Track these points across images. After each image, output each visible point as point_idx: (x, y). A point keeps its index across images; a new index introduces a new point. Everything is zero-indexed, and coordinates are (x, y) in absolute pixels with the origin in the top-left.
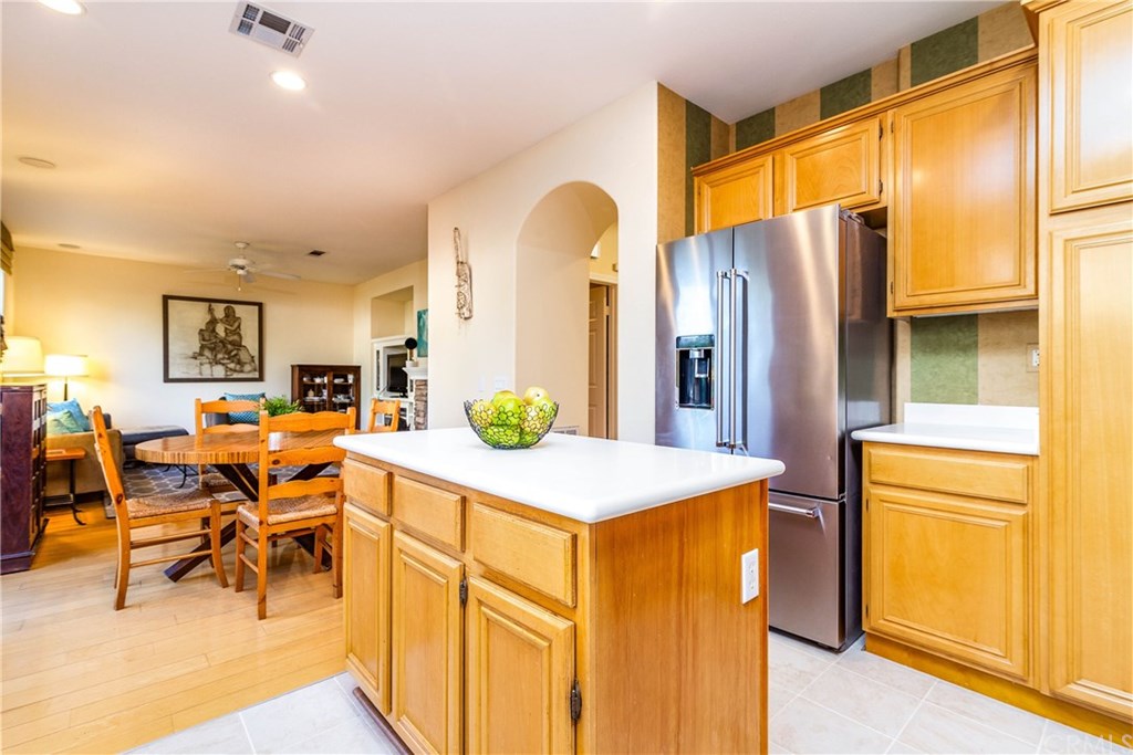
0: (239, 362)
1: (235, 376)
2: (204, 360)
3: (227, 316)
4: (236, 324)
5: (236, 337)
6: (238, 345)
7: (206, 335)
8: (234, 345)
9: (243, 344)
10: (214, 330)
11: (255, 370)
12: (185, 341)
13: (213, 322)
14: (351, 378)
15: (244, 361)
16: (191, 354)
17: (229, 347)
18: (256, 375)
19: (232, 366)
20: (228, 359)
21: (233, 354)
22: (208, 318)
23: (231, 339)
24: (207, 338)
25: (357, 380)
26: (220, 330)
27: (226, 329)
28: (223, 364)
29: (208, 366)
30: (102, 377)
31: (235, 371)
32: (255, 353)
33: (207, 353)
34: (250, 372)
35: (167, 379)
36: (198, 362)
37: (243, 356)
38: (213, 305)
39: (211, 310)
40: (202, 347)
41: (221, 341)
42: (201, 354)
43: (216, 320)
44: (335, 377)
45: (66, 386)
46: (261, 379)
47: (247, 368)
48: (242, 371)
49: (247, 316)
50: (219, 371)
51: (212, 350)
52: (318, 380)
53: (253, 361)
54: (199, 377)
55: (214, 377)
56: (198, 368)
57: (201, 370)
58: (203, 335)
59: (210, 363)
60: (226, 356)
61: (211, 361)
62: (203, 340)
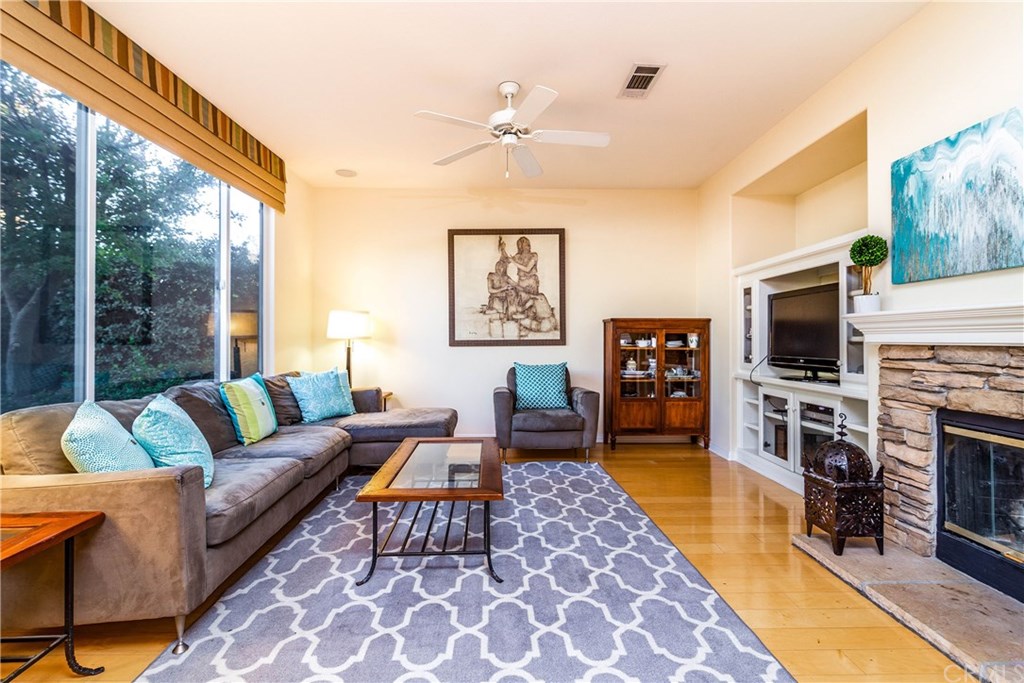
0: (535, 318)
1: (532, 336)
2: (493, 315)
3: (520, 252)
4: (532, 263)
5: (531, 282)
6: (535, 293)
7: (496, 279)
8: (529, 293)
9: (540, 292)
10: (505, 273)
11: (555, 329)
12: (474, 290)
13: (504, 261)
14: (693, 341)
15: (543, 316)
16: (478, 307)
17: (524, 296)
18: (556, 335)
19: (527, 322)
20: (523, 313)
21: (528, 305)
22: (498, 256)
23: (524, 284)
24: (497, 284)
25: (706, 343)
26: (513, 270)
27: (519, 269)
28: (516, 321)
29: (498, 323)
30: (388, 339)
31: (531, 330)
32: (556, 304)
33: (497, 305)
34: (548, 331)
35: (453, 343)
37: (541, 308)
38: (505, 238)
39: (501, 245)
40: (492, 297)
41: (514, 289)
42: (490, 308)
43: (507, 258)
44: (669, 338)
45: (349, 349)
46: (562, 341)
47: (546, 325)
48: (539, 331)
49: (545, 249)
50: (511, 331)
51: (503, 300)
52: (642, 344)
53: (553, 315)
54: (489, 338)
55: (506, 338)
56: (487, 326)
57: (490, 329)
58: (493, 281)
59: (501, 319)
60: (520, 309)
61: (502, 316)
62: (493, 288)
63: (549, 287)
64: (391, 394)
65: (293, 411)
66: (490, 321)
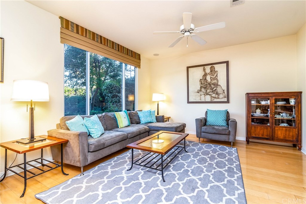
0: (217, 94)
1: (216, 100)
2: (202, 93)
3: (211, 71)
4: (216, 75)
5: (215, 81)
6: (217, 85)
7: (203, 81)
8: (215, 85)
9: (219, 84)
10: (206, 79)
11: (225, 97)
12: (195, 85)
13: (205, 75)
15: (220, 93)
16: (197, 91)
17: (213, 86)
18: (226, 100)
19: (214, 95)
20: (212, 92)
21: (214, 89)
22: (203, 73)
23: (213, 82)
24: (203, 83)
25: (299, 103)
26: (208, 78)
27: (211, 77)
28: (210, 95)
29: (203, 96)
30: (169, 101)
31: (215, 98)
32: (225, 88)
33: (203, 90)
34: (222, 98)
35: (189, 102)
36: (199, 94)
37: (219, 90)
38: (205, 67)
39: (204, 70)
40: (201, 87)
41: (209, 84)
42: (201, 91)
43: (206, 74)
44: (276, 100)
45: (158, 104)
46: (228, 102)
47: (221, 96)
48: (218, 98)
49: (221, 70)
50: (208, 98)
51: (205, 88)
52: (263, 103)
53: (224, 92)
54: (200, 101)
55: (206, 101)
56: (199, 97)
57: (200, 98)
58: (201, 82)
59: (204, 94)
60: (211, 91)
61: (205, 93)
62: (201, 84)
63: (222, 82)
64: (170, 117)
65: (137, 120)
66: (201, 95)
